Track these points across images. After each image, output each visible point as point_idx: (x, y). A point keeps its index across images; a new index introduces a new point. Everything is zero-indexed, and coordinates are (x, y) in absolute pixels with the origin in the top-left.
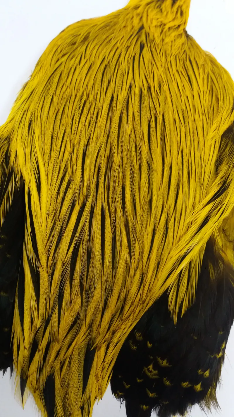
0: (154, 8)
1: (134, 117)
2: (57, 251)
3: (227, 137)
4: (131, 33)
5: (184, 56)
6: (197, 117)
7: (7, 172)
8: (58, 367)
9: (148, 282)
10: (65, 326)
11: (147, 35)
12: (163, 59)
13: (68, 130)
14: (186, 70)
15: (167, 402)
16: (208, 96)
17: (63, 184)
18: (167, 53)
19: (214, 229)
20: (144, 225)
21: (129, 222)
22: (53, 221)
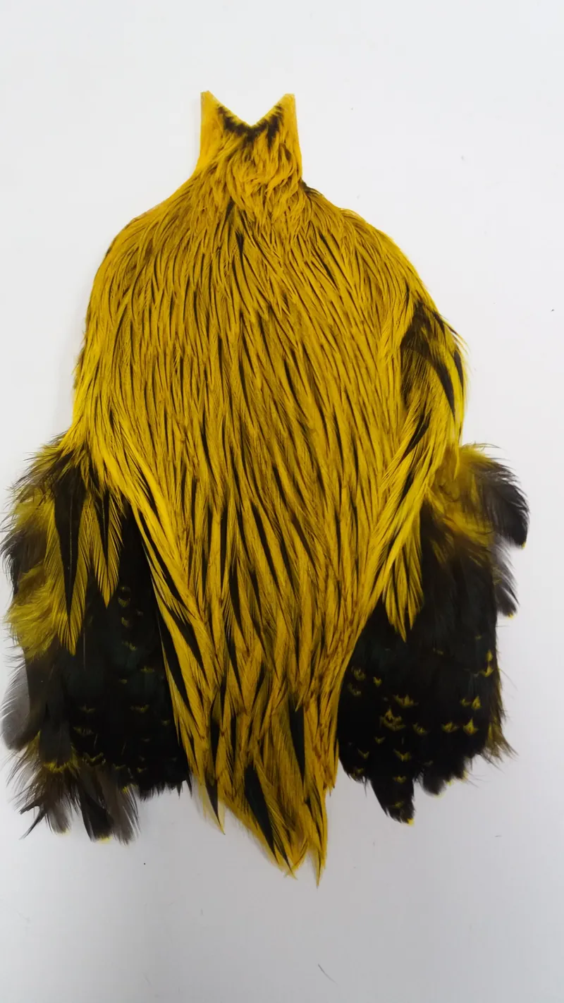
0: (241, 162)
1: (261, 362)
2: (207, 587)
3: (409, 347)
4: (217, 221)
5: (311, 232)
6: (354, 330)
7: (101, 496)
8: (256, 752)
9: (350, 592)
11: (243, 215)
13: (170, 409)
14: (319, 256)
15: (431, 762)
18: (283, 235)
19: (426, 489)
21: (297, 515)
22: (188, 547)
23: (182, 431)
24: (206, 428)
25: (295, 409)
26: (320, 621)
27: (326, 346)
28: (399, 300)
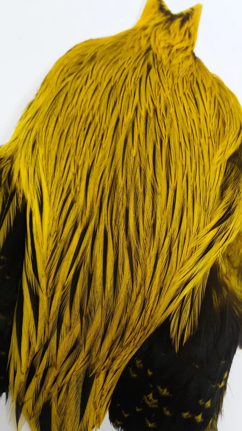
0: (162, 29)
1: (140, 140)
2: (58, 274)
3: (233, 162)
4: (139, 54)
5: (191, 78)
6: (203, 141)
7: (10, 192)
8: (55, 394)
9: (150, 308)
10: (64, 351)
11: (155, 56)
12: (170, 81)
13: (72, 151)
14: (193, 92)
16: (214, 120)
17: (66, 205)
18: (175, 74)
19: (219, 255)
20: (147, 249)
21: (132, 245)
22: (55, 243)
23: (76, 167)
24: (92, 171)
25: (152, 177)
26: (125, 322)
27: (183, 144)
28: (235, 132)
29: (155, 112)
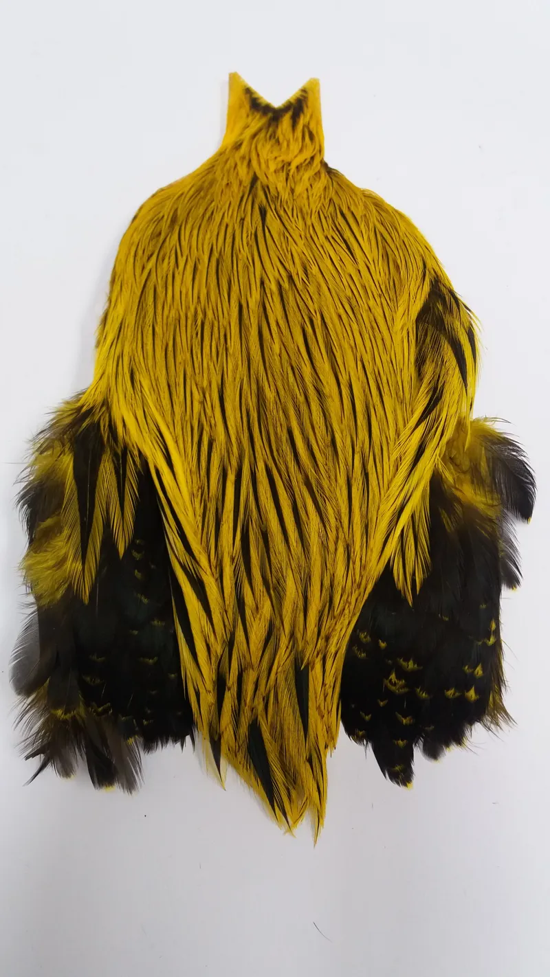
0: (266, 140)
1: (280, 328)
2: (219, 544)
3: (425, 321)
4: (241, 195)
5: (331, 209)
6: (372, 302)
7: (119, 452)
8: (261, 707)
9: (359, 555)
10: (257, 642)
11: (266, 189)
12: (300, 223)
13: (189, 371)
14: (339, 232)
15: (432, 727)
16: (381, 265)
17: (202, 449)
18: (304, 210)
19: (436, 460)
20: (333, 477)
21: (310, 477)
22: (203, 503)
23: (200, 392)
24: (224, 390)
25: (312, 376)
26: (329, 582)
27: (344, 316)
28: (417, 276)
29: (291, 281)
